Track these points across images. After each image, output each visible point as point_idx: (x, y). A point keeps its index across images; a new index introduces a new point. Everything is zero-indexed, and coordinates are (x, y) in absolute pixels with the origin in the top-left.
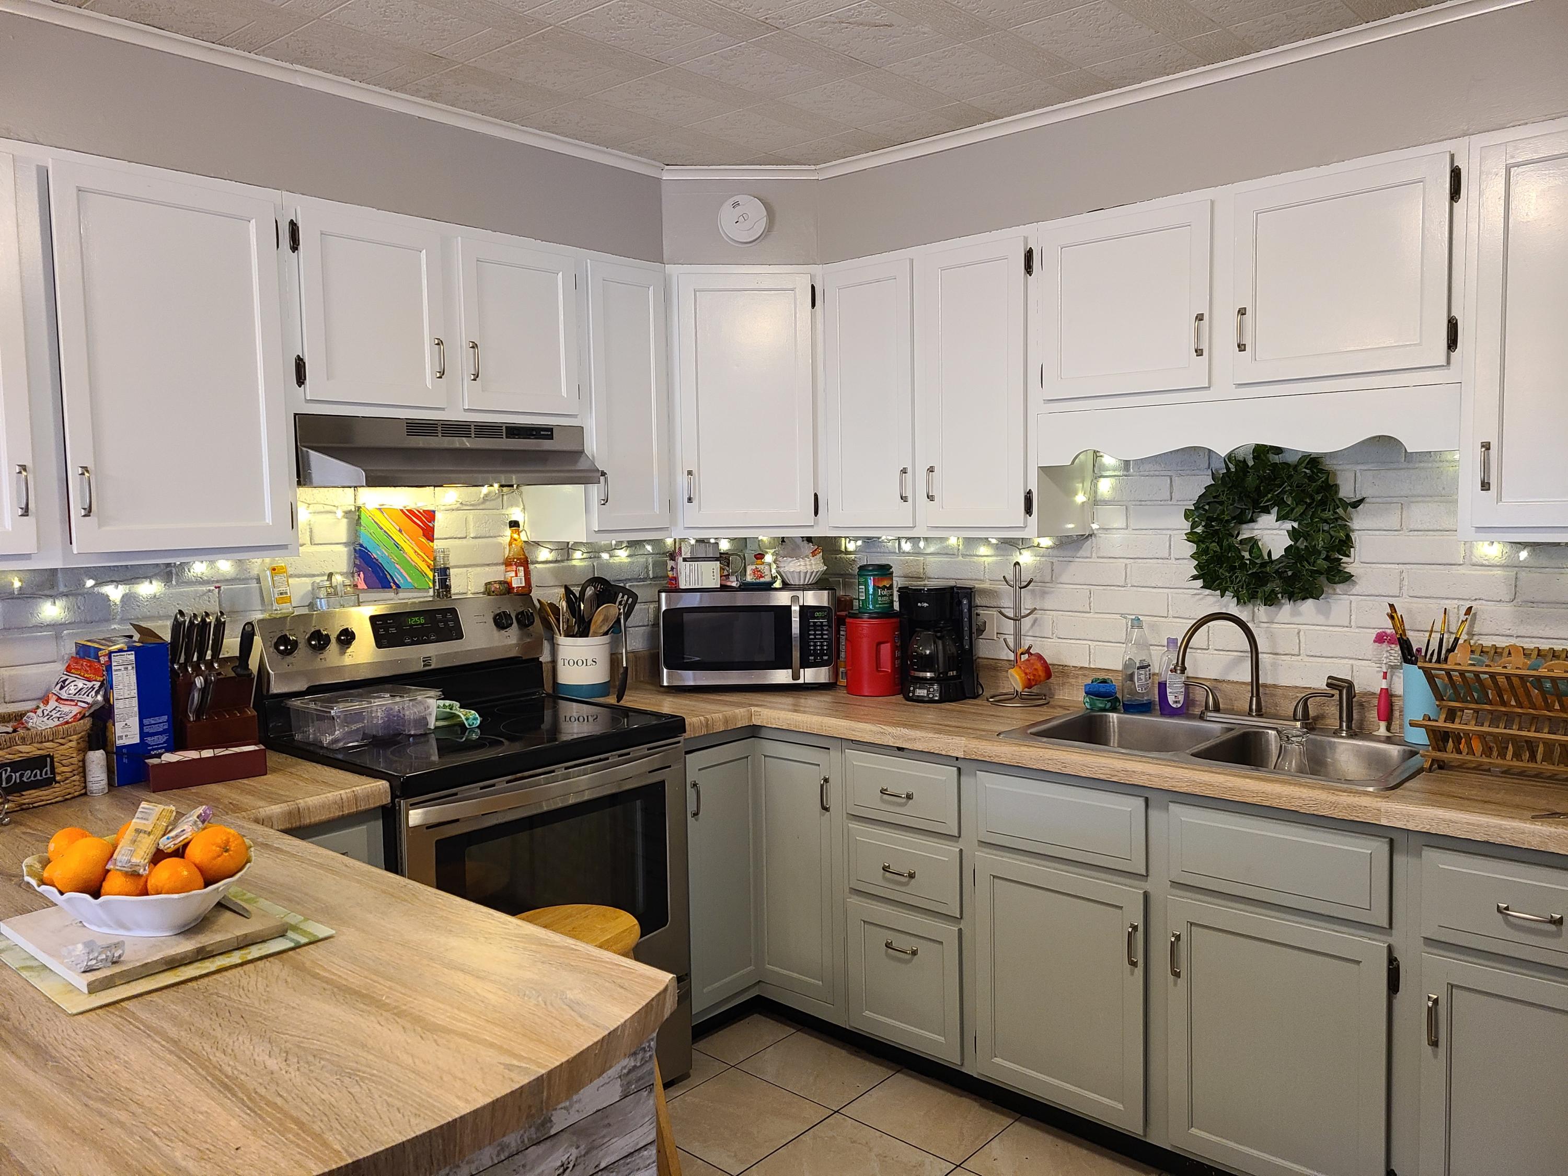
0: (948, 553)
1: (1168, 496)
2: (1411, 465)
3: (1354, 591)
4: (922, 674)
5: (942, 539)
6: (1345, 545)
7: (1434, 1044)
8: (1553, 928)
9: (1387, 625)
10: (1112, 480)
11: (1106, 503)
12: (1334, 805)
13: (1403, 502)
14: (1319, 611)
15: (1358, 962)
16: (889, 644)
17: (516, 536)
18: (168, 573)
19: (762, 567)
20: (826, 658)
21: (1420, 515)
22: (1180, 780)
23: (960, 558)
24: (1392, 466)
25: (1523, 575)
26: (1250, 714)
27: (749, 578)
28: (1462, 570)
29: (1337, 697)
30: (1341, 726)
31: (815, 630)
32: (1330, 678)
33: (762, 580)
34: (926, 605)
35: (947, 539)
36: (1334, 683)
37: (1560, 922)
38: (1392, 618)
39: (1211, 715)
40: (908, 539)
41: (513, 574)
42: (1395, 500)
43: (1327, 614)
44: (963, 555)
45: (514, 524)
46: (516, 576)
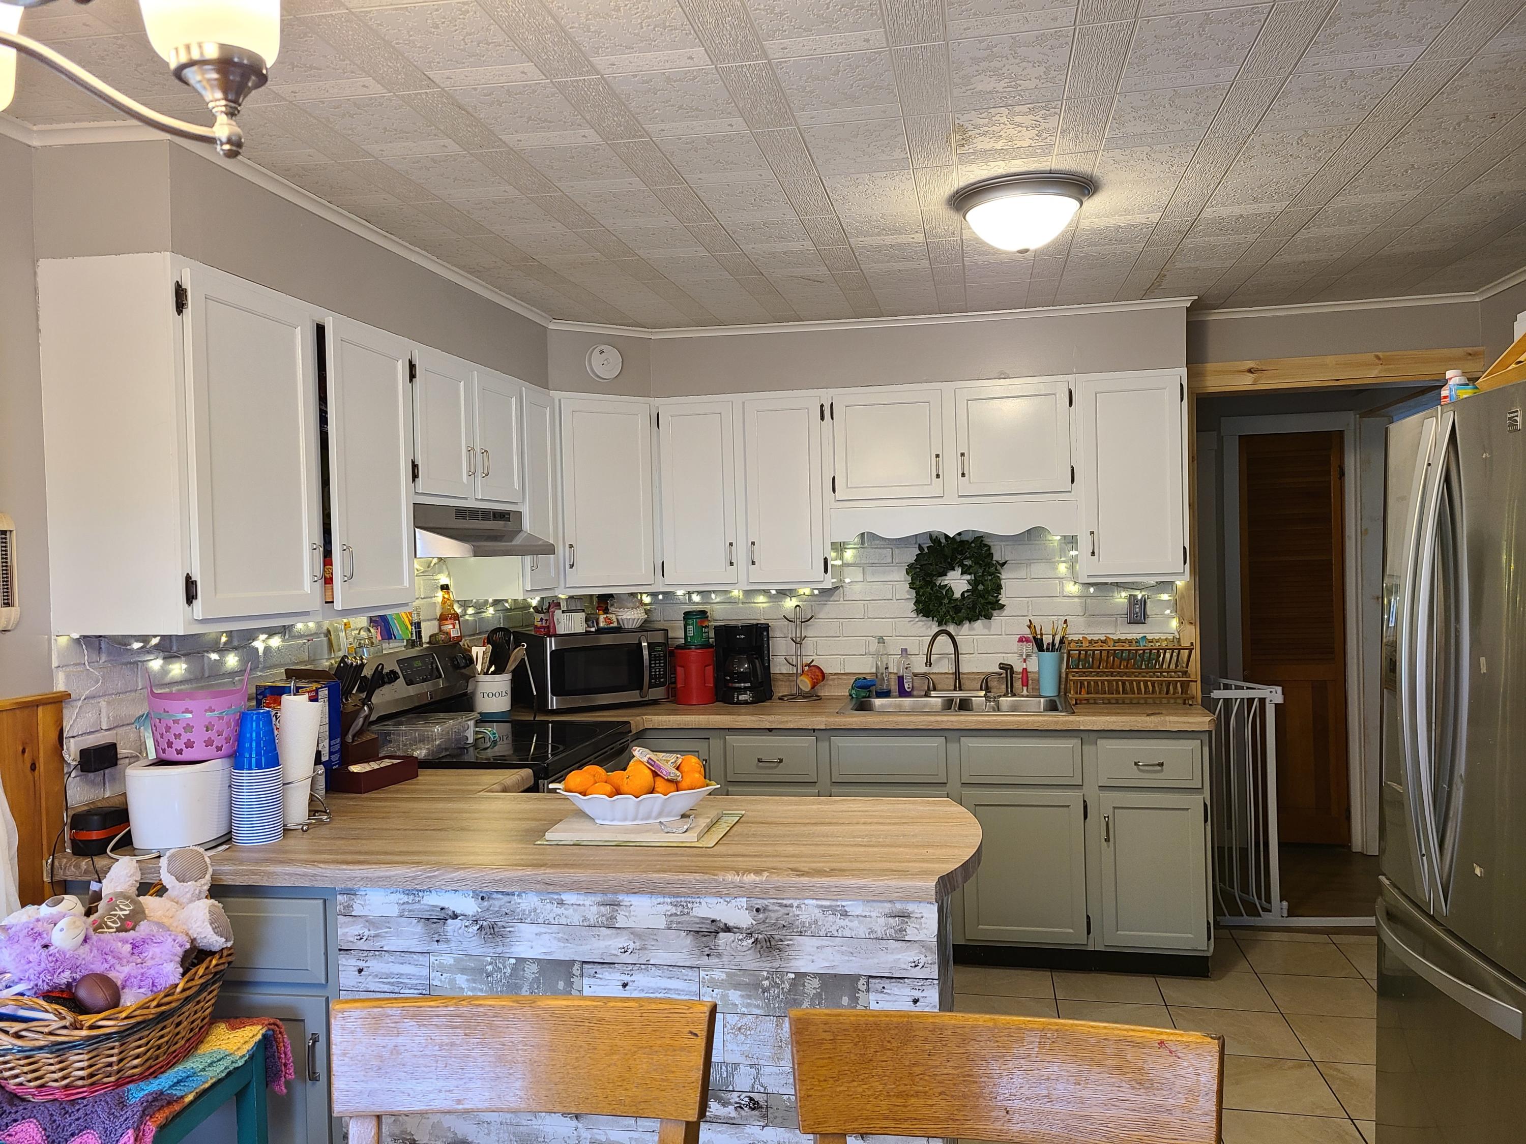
0: (733, 602)
1: (890, 560)
2: (1030, 542)
3: (1003, 614)
4: (737, 685)
5: (726, 592)
6: (998, 588)
7: (1108, 840)
8: (1159, 768)
9: (1027, 632)
10: (854, 551)
11: (848, 565)
12: (1057, 723)
13: (1029, 563)
14: (985, 627)
15: (1068, 806)
16: (711, 667)
17: (446, 596)
18: (284, 631)
19: (611, 615)
20: (662, 680)
21: (1038, 570)
22: (971, 722)
23: (741, 605)
24: (1021, 543)
25: (1089, 601)
26: (955, 690)
27: (602, 625)
28: (1058, 600)
29: (1004, 675)
30: (1007, 691)
31: (655, 660)
32: (1000, 664)
33: (612, 625)
34: (743, 636)
35: (731, 592)
36: (1003, 666)
37: (1161, 765)
38: (1029, 627)
39: (933, 693)
40: (699, 593)
41: (451, 626)
42: (1023, 562)
43: (989, 628)
44: (743, 603)
45: (445, 588)
46: (454, 627)
